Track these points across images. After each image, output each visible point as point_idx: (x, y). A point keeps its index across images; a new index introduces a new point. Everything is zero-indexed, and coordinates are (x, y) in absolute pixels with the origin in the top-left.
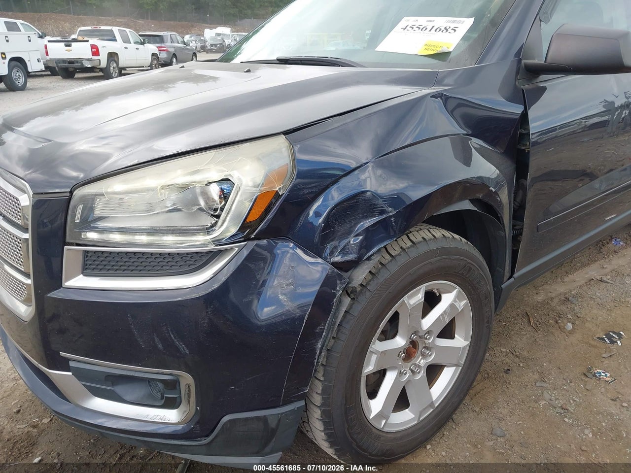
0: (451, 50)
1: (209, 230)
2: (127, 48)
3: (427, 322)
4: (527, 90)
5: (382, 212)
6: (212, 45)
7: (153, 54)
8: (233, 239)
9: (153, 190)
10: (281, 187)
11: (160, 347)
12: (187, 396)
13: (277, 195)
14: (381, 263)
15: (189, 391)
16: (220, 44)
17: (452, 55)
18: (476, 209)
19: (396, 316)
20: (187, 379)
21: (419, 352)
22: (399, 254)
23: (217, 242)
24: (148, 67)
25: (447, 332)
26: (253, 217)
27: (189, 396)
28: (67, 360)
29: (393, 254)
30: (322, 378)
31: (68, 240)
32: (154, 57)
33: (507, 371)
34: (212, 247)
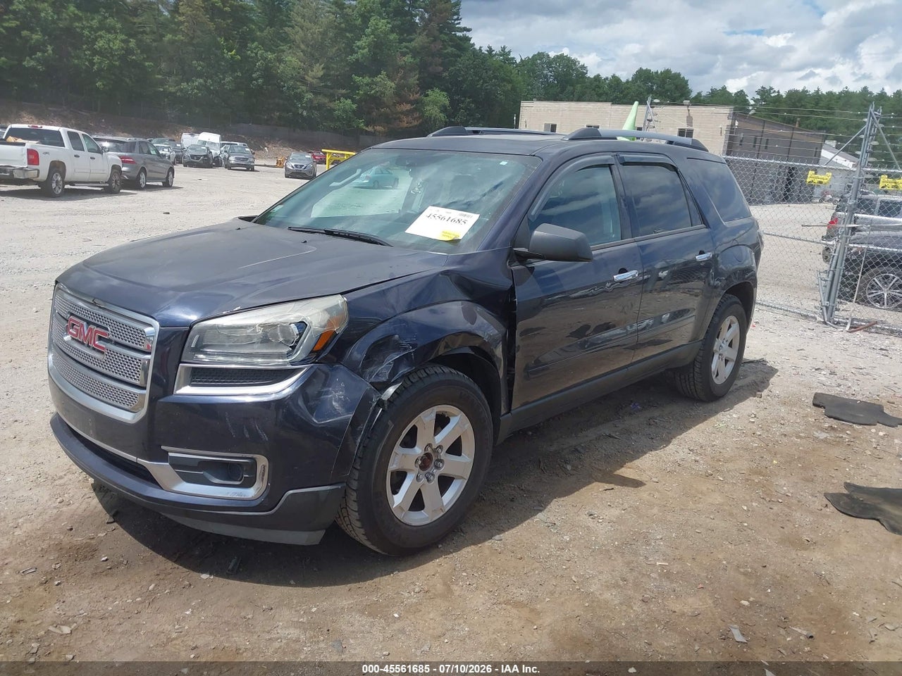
0: (460, 238)
1: (289, 354)
2: (78, 157)
3: (439, 438)
4: (515, 270)
5: (405, 349)
6: (193, 156)
7: (114, 167)
8: (303, 361)
9: (254, 326)
10: (339, 329)
11: (247, 436)
12: (261, 476)
13: (334, 334)
14: (404, 387)
15: (264, 471)
16: (205, 156)
17: (461, 242)
18: (473, 353)
19: (414, 429)
20: (262, 461)
21: (433, 463)
22: (417, 381)
23: (292, 363)
24: (106, 183)
25: (455, 449)
26: (319, 347)
27: (263, 475)
28: (167, 452)
29: (413, 381)
30: (359, 468)
31: (182, 360)
32: (115, 170)
33: (512, 500)
34: (289, 367)
